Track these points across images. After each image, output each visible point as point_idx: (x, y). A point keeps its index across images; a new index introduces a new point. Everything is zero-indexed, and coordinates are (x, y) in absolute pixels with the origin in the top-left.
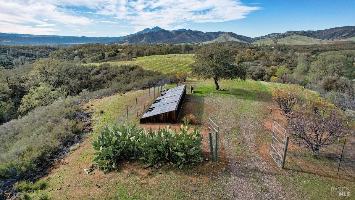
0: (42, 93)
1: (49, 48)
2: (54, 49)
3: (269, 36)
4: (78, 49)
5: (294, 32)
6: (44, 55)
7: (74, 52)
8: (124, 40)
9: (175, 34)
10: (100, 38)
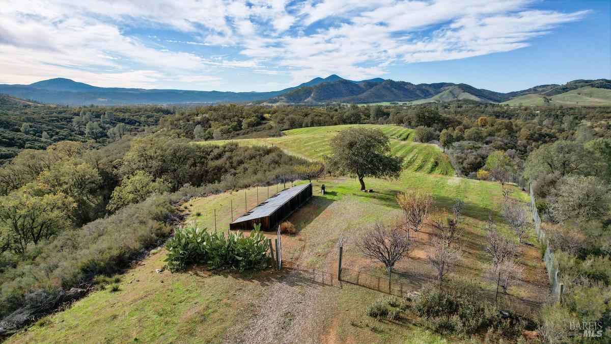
0: (138, 185)
1: (159, 110)
2: (167, 112)
3: (535, 90)
4: (203, 114)
5: (587, 82)
6: (152, 122)
7: (196, 118)
8: (278, 97)
9: (364, 87)
10: (241, 94)
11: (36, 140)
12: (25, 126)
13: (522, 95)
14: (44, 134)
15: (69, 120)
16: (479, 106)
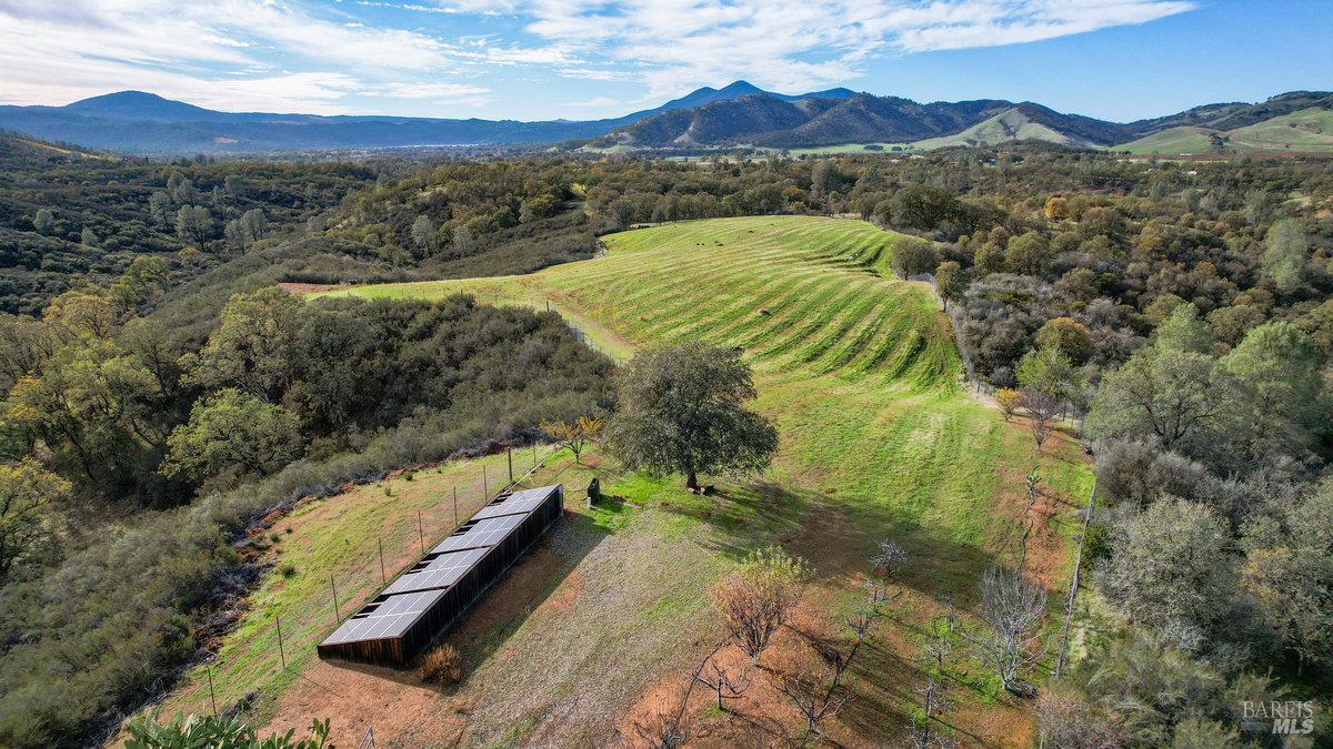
1: (348, 170)
2: (365, 174)
4: (435, 185)
7: (420, 194)
8: (617, 132)
11: (65, 249)
12: (41, 215)
13: (1163, 128)
14: (86, 233)
15: (142, 198)
16: (1061, 157)
